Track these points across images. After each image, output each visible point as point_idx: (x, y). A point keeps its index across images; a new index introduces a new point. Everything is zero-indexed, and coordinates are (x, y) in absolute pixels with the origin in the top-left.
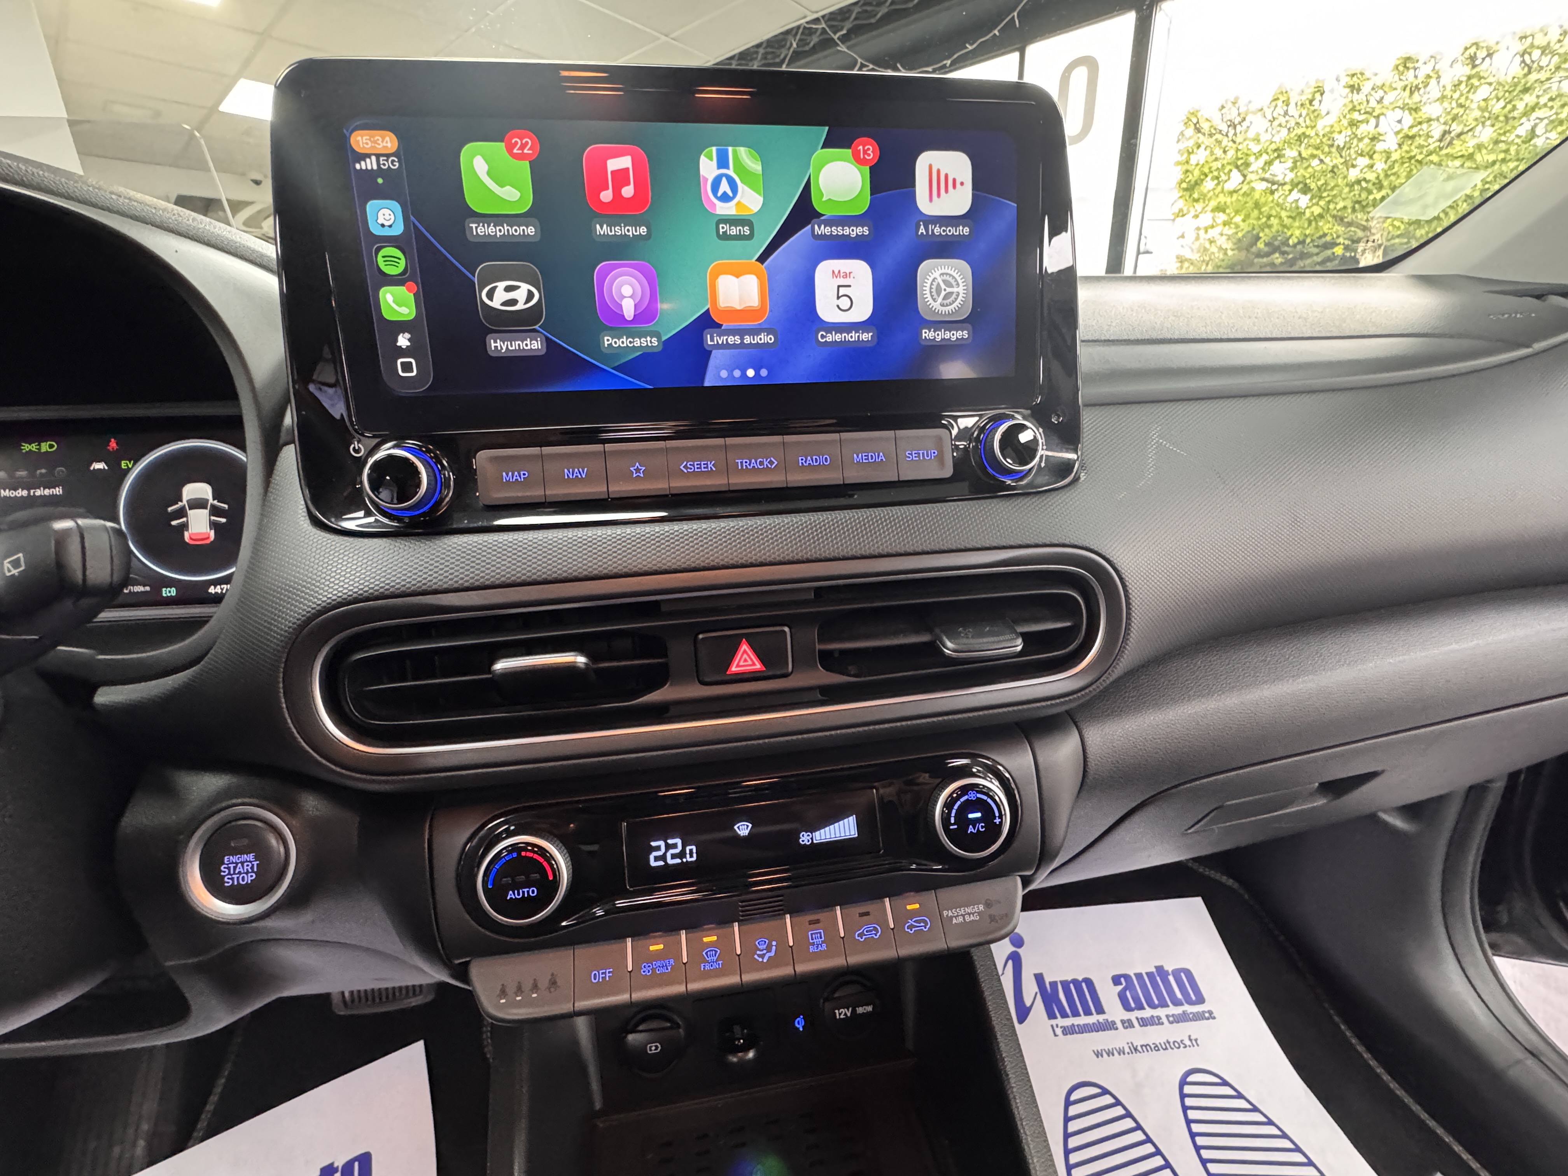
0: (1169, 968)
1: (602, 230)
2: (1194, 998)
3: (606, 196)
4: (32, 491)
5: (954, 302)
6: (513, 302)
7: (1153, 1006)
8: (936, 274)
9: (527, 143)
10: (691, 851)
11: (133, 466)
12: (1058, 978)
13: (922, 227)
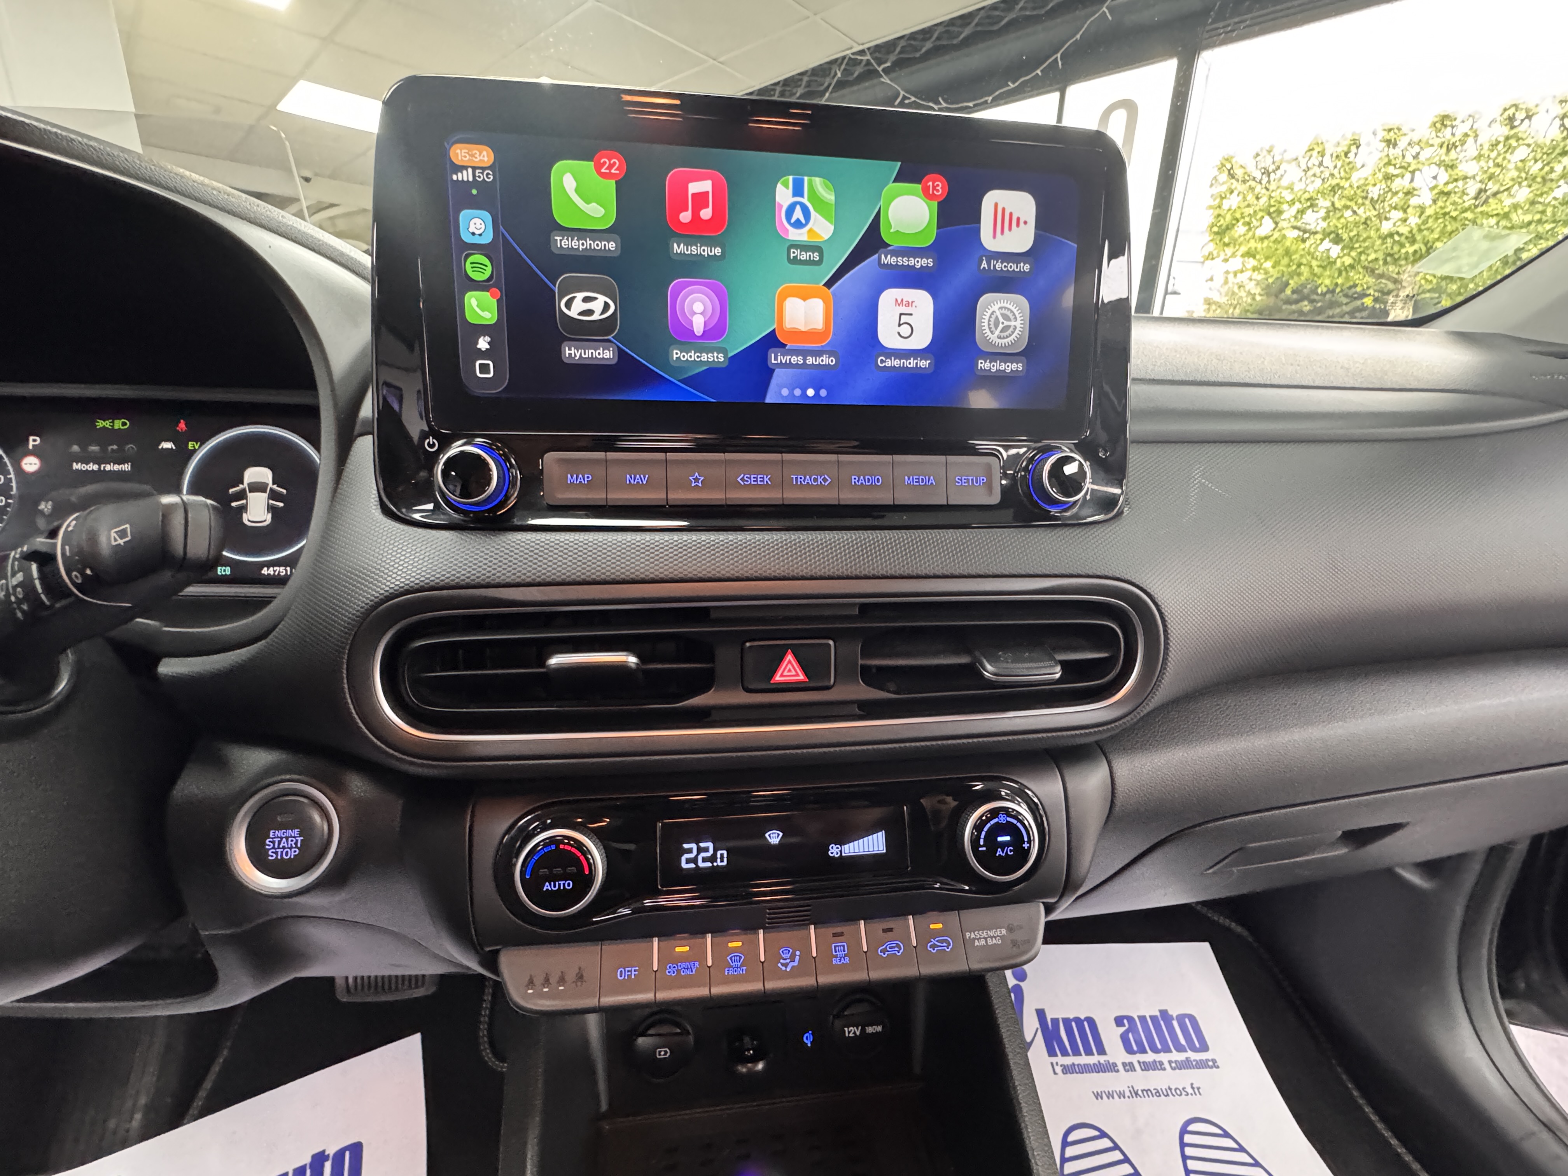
0: (1174, 1012)
1: (679, 248)
2: (1197, 1045)
3: (685, 217)
4: (103, 466)
5: (1010, 335)
6: (590, 312)
7: (1155, 1050)
8: (995, 308)
9: (615, 163)
10: (722, 855)
11: (200, 447)
12: (1060, 1015)
13: (984, 262)
